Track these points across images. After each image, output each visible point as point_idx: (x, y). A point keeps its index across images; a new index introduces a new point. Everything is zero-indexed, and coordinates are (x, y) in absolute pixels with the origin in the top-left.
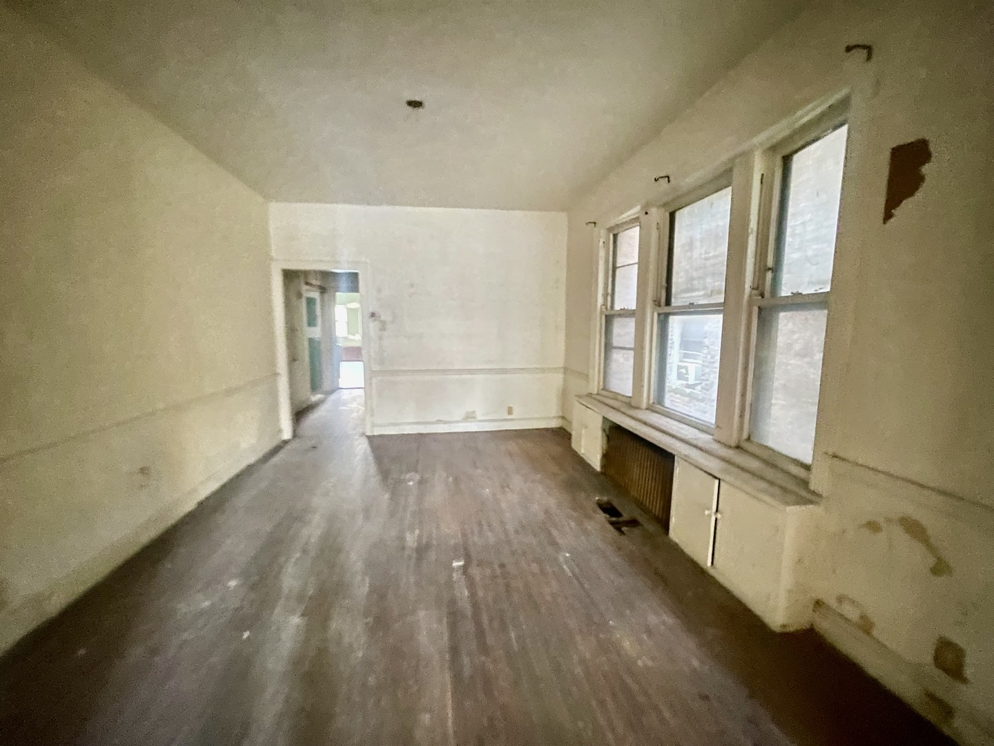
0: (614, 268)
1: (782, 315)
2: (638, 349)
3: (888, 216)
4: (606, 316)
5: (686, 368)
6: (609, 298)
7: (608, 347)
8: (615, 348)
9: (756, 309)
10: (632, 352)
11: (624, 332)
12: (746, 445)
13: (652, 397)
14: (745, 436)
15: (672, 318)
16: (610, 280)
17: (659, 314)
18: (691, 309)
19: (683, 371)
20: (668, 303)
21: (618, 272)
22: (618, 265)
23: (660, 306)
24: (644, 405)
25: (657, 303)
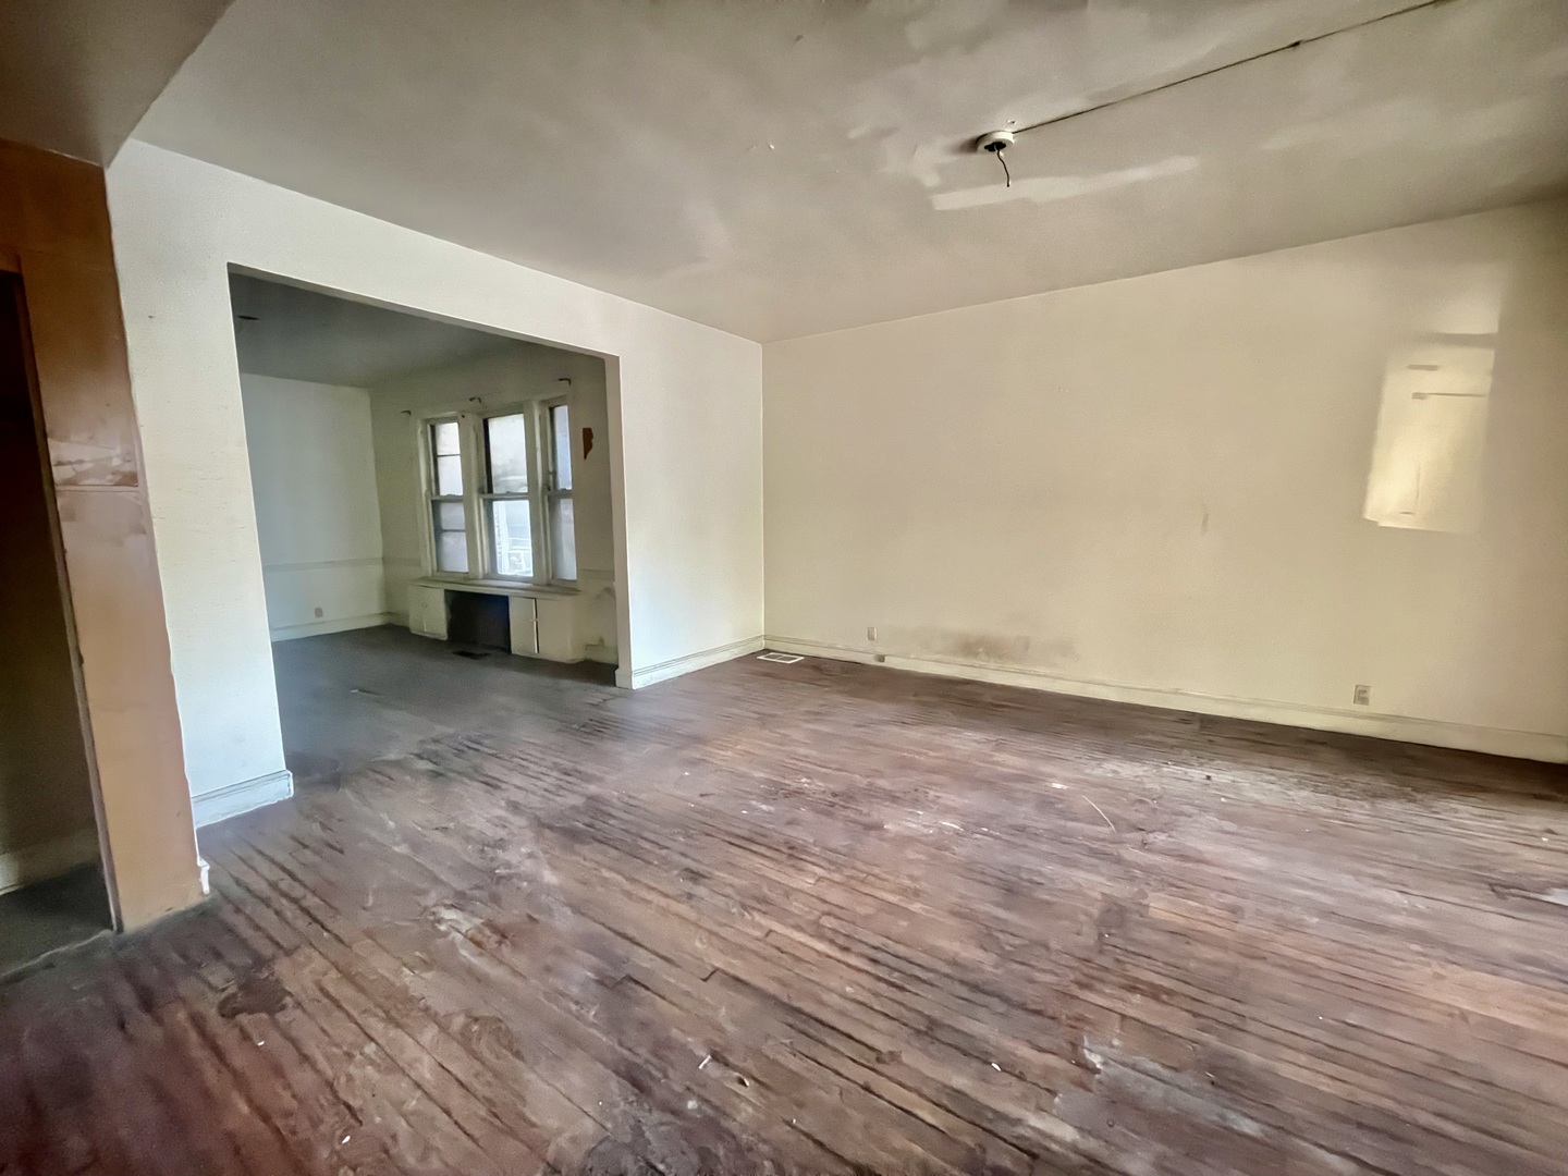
0: (436, 457)
1: (562, 501)
2: (470, 530)
3: (585, 457)
4: (432, 501)
5: (518, 556)
6: (433, 484)
7: (439, 531)
8: (446, 531)
9: (546, 497)
10: (464, 534)
11: (453, 516)
12: (553, 582)
13: (486, 567)
14: (551, 576)
15: (495, 503)
16: (432, 467)
17: (484, 500)
18: (510, 496)
19: (513, 558)
20: (490, 490)
21: (440, 460)
22: (439, 454)
23: (483, 493)
24: (481, 577)
25: (481, 491)
